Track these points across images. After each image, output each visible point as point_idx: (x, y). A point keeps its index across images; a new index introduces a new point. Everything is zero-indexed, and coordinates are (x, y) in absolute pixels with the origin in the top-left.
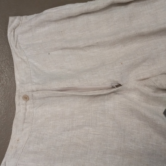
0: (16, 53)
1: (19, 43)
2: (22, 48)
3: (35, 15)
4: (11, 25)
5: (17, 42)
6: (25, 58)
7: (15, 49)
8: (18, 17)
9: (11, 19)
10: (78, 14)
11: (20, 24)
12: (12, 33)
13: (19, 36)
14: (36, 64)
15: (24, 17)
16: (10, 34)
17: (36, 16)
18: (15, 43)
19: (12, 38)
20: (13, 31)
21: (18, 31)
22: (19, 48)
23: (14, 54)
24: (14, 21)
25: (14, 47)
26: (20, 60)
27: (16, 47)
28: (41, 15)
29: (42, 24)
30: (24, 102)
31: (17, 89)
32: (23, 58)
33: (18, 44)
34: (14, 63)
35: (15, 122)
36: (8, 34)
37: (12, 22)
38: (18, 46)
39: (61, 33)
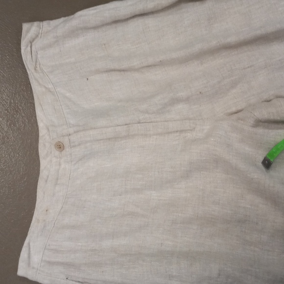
0: (36, 79)
1: (40, 64)
2: (45, 71)
3: (62, 19)
4: (26, 35)
5: (36, 62)
6: (50, 86)
7: (35, 74)
8: (36, 23)
9: (25, 26)
10: (129, 17)
11: (39, 33)
12: (29, 48)
13: (39, 52)
14: (68, 95)
15: (45, 23)
16: (25, 51)
17: (64, 21)
18: (34, 64)
19: (29, 57)
20: (29, 46)
21: (37, 44)
22: (40, 71)
23: (34, 81)
24: (30, 30)
25: (33, 71)
26: (44, 90)
27: (35, 69)
28: (71, 19)
29: (74, 33)
30: (57, 153)
31: (41, 134)
32: (47, 86)
33: (38, 66)
34: (34, 95)
35: (41, 183)
36: (22, 51)
37: (28, 31)
38: (38, 68)
39: (104, 46)
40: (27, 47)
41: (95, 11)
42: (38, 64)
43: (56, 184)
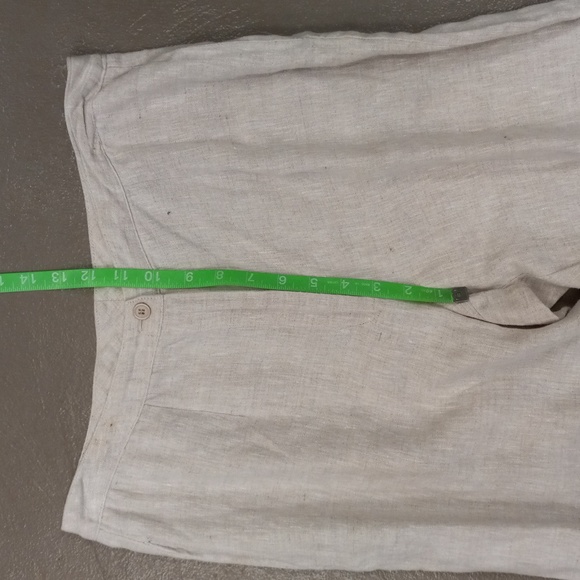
0: (92, 175)
1: (101, 143)
2: (111, 157)
3: (142, 56)
4: (74, 82)
5: (94, 138)
6: (119, 191)
7: (91, 164)
8: (93, 58)
9: (74, 64)
11: (99, 80)
12: (80, 108)
13: (98, 117)
15: (111, 59)
16: (72, 114)
18: (90, 143)
19: (80, 126)
20: (81, 103)
21: (96, 105)
22: (101, 159)
23: (88, 178)
24: (82, 73)
25: (87, 156)
26: (107, 198)
27: (93, 154)
32: (112, 190)
33: (97, 146)
34: (87, 204)
37: (78, 74)
38: (97, 152)
39: (225, 120)
40: (77, 105)
41: (214, 52)
42: (97, 141)
43: (129, 380)
